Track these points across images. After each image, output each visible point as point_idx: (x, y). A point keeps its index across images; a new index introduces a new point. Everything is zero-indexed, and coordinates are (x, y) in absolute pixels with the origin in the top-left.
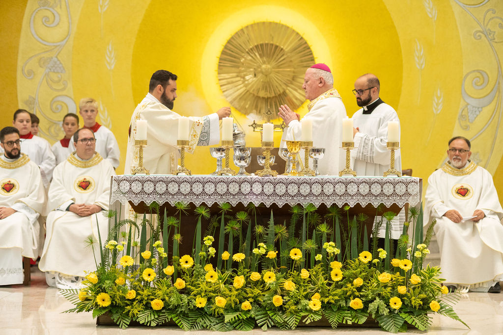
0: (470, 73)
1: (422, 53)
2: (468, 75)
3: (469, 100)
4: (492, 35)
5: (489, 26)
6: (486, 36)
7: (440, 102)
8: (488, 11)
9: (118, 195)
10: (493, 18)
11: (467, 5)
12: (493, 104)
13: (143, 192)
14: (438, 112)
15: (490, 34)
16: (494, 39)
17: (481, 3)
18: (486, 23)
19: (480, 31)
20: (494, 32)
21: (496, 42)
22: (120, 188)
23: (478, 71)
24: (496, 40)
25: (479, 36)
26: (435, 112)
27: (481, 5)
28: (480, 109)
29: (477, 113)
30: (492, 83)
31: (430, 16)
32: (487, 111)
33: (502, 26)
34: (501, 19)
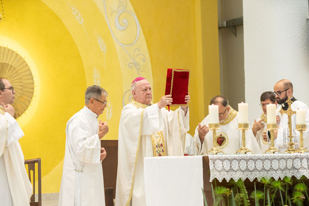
0: (127, 91)
1: (98, 76)
2: (126, 93)
4: (138, 66)
5: (136, 60)
6: (135, 66)
7: (110, 111)
8: (135, 50)
9: (215, 172)
10: (138, 55)
11: (123, 44)
13: (231, 169)
14: (109, 119)
15: (138, 65)
16: (140, 69)
17: (132, 44)
18: (135, 57)
19: (131, 63)
20: (140, 64)
21: (141, 71)
22: (216, 167)
24: (141, 70)
25: (132, 66)
26: (107, 118)
27: (132, 45)
31: (102, 50)
33: (144, 60)
34: (143, 55)
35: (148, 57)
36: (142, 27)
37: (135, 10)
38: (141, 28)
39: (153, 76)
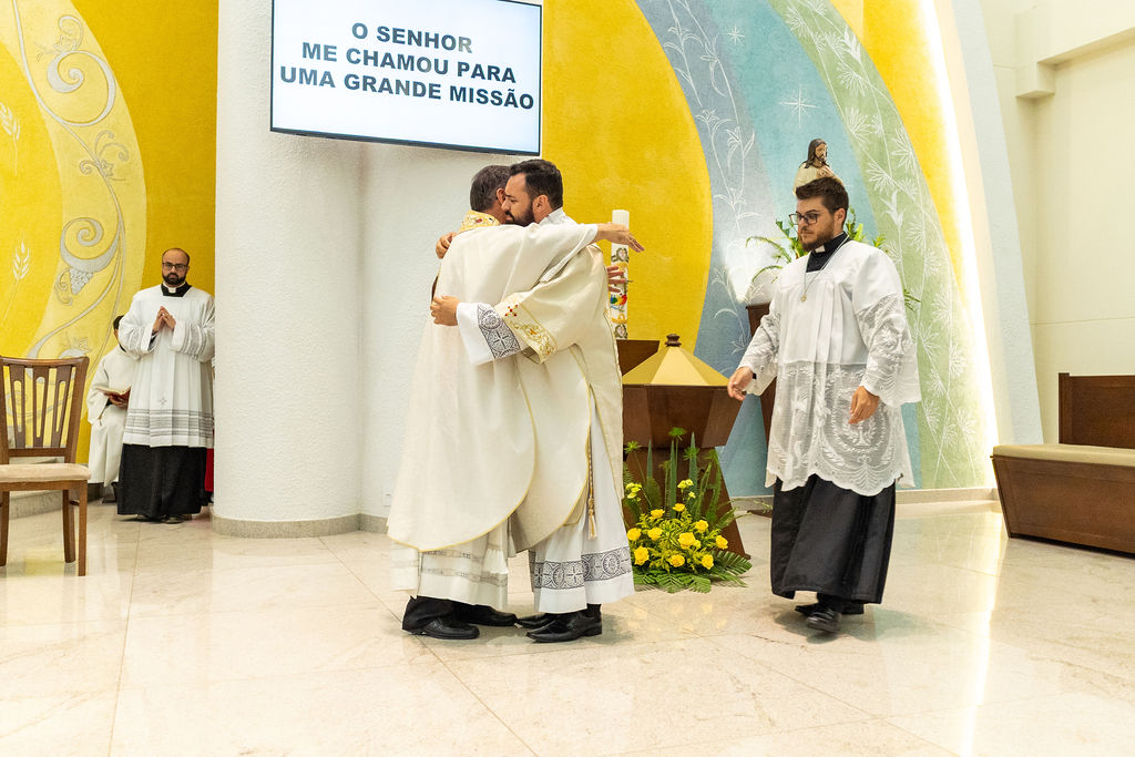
0: (74, 221)
2: (70, 223)
3: (71, 261)
4: (108, 169)
5: (103, 157)
6: (98, 169)
7: (25, 261)
8: (103, 133)
10: (109, 145)
11: (68, 121)
12: (111, 268)
14: (22, 277)
15: (105, 167)
16: (112, 175)
17: (88, 121)
18: (99, 151)
19: (88, 162)
20: (112, 165)
21: (115, 180)
23: (87, 219)
24: (115, 177)
25: (88, 168)
26: (16, 276)
27: (91, 123)
28: (89, 275)
29: (85, 280)
30: (108, 238)
31: (9, 132)
32: (100, 278)
33: (124, 157)
34: (124, 148)
35: (135, 150)
36: (122, 85)
37: (105, 51)
38: (119, 89)
39: (147, 192)
